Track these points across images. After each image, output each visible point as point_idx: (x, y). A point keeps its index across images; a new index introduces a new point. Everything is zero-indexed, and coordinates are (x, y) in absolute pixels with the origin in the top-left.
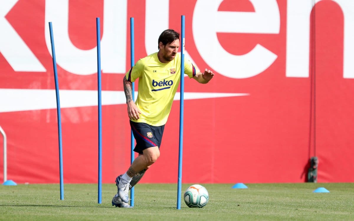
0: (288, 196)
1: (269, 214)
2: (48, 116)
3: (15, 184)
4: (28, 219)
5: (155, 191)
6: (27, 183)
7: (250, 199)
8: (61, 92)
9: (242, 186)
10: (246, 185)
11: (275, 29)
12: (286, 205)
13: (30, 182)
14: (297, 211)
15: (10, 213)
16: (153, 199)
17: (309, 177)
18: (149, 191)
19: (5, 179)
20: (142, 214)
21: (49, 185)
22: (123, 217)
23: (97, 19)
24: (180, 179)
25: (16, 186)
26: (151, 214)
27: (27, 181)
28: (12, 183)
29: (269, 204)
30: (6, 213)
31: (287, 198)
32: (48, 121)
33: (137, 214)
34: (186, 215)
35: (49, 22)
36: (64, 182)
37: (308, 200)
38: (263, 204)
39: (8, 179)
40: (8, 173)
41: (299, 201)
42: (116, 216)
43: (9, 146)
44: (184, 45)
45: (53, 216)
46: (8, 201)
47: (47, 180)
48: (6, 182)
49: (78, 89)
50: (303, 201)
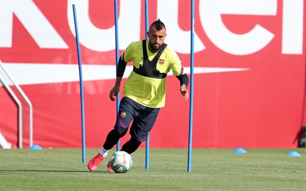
0: (285, 160)
1: (270, 176)
2: (69, 88)
3: (40, 148)
4: (55, 179)
5: (166, 155)
6: (51, 148)
7: (252, 163)
8: (83, 67)
9: (242, 151)
10: (246, 150)
11: (273, 12)
12: (284, 168)
13: (54, 147)
14: (295, 173)
15: (39, 175)
16: (165, 162)
17: (301, 143)
18: (160, 155)
19: (31, 145)
20: (157, 176)
21: (71, 149)
22: (140, 179)
23: (115, 1)
24: (191, 145)
25: (41, 150)
26: (165, 175)
27: (51, 146)
28: (38, 148)
29: (269, 167)
30: (35, 175)
31: (285, 161)
32: (69, 92)
33: (153, 176)
34: (196, 177)
35: (73, 4)
36: (86, 147)
37: (303, 163)
38: (263, 167)
39: (34, 144)
40: (34, 139)
41: (295, 164)
42: (134, 177)
43: (34, 115)
44: (193, 25)
45: (77, 177)
46: (36, 164)
47: (69, 145)
48: (32, 147)
49: (95, 63)
50: (299, 164)
